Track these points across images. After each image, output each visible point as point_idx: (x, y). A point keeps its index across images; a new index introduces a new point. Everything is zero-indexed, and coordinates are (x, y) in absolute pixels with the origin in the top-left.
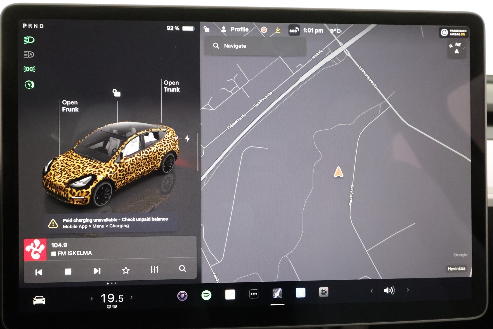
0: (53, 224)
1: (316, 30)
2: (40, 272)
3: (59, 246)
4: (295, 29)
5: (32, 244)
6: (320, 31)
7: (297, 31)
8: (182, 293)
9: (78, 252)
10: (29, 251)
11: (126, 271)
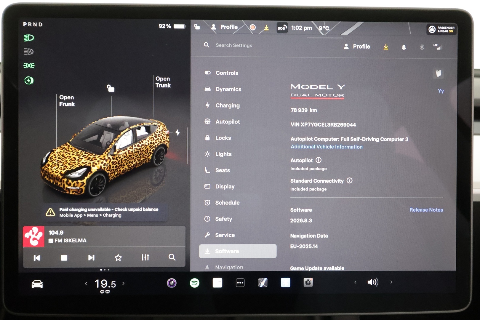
0: (50, 212)
1: (305, 27)
2: (38, 258)
3: (56, 233)
4: (283, 26)
5: (31, 231)
6: (309, 28)
7: (285, 28)
8: (172, 281)
9: (74, 240)
10: (28, 237)
11: (118, 258)
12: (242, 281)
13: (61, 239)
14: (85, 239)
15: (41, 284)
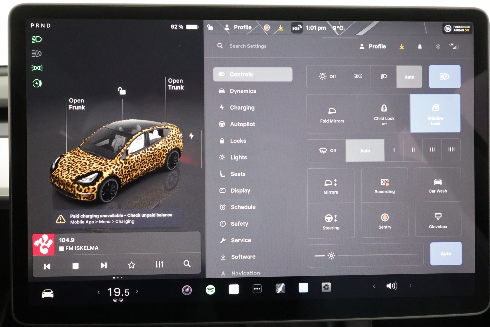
0: (61, 219)
1: (318, 27)
2: (49, 267)
3: (66, 241)
4: (297, 27)
5: (41, 239)
6: (323, 28)
7: (300, 28)
8: (187, 288)
9: (85, 247)
10: (37, 245)
11: (132, 265)
12: (259, 287)
13: (72, 247)
14: (97, 246)
15: (52, 294)
